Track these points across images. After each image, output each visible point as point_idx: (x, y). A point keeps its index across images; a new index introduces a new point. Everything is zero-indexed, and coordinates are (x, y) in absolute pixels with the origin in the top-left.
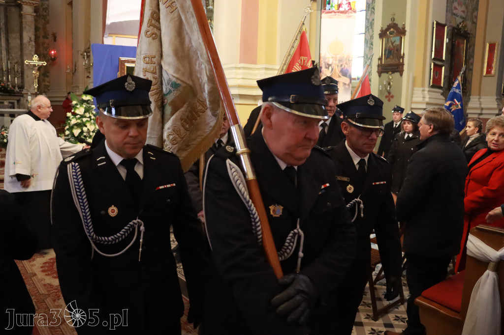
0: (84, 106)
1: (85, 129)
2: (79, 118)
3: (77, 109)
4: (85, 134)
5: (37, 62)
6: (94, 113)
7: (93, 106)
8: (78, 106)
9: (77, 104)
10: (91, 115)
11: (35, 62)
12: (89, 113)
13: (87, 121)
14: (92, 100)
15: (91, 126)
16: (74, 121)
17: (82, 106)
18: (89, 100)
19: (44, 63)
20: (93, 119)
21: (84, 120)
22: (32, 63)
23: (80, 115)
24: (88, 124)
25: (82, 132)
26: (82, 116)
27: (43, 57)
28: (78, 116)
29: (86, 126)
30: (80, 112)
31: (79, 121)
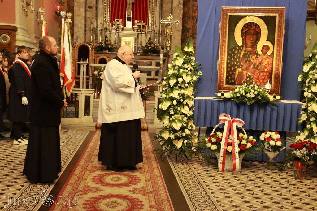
0: (184, 57)
1: (180, 80)
2: (176, 69)
3: (176, 60)
4: (179, 85)
5: (171, 21)
6: (193, 64)
7: (193, 58)
8: (178, 58)
9: (178, 56)
10: (190, 66)
11: (169, 21)
12: (188, 65)
13: (184, 72)
14: (194, 52)
15: (187, 77)
16: (171, 72)
17: (182, 58)
18: (191, 52)
19: (178, 22)
20: (191, 70)
21: (181, 70)
22: (166, 22)
23: (178, 66)
24: (184, 76)
25: (177, 82)
26: (180, 67)
27: (192, 19)
28: (177, 67)
29: (182, 77)
30: (179, 63)
31: (176, 72)
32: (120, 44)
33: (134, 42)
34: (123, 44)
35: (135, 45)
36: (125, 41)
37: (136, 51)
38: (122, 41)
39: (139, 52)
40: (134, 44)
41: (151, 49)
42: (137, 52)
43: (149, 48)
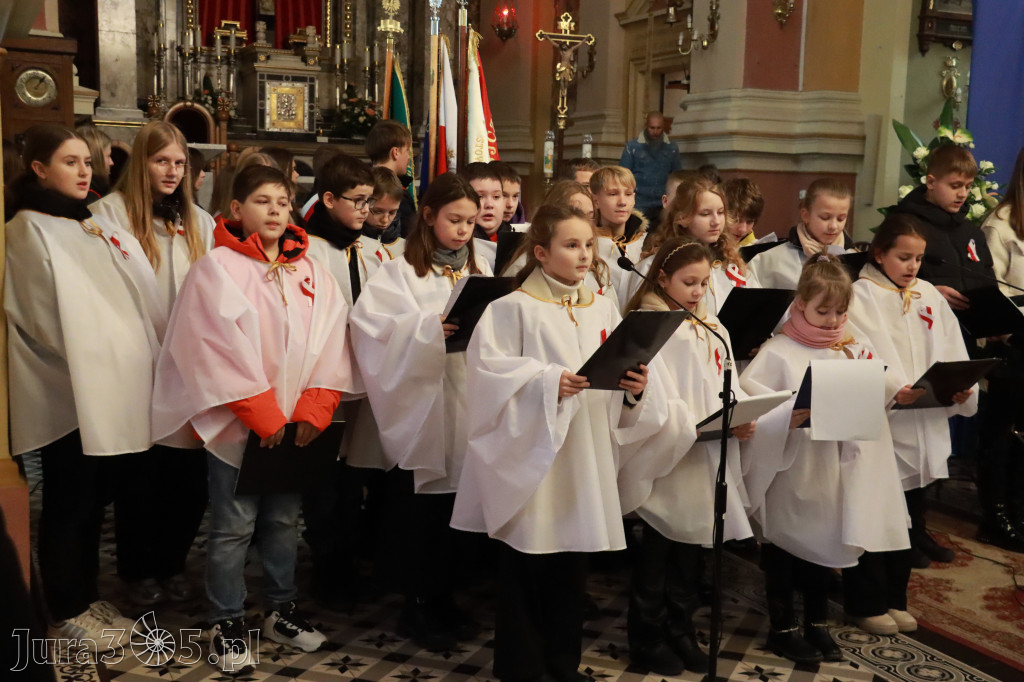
5: (569, 34)
11: (563, 34)
19: (589, 39)
32: (263, 105)
33: (307, 98)
34: (271, 104)
35: (311, 107)
36: (279, 97)
37: (315, 129)
38: (268, 96)
39: (324, 135)
40: (306, 104)
41: (365, 121)
42: (318, 133)
43: (361, 119)
